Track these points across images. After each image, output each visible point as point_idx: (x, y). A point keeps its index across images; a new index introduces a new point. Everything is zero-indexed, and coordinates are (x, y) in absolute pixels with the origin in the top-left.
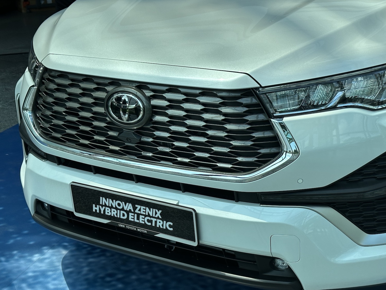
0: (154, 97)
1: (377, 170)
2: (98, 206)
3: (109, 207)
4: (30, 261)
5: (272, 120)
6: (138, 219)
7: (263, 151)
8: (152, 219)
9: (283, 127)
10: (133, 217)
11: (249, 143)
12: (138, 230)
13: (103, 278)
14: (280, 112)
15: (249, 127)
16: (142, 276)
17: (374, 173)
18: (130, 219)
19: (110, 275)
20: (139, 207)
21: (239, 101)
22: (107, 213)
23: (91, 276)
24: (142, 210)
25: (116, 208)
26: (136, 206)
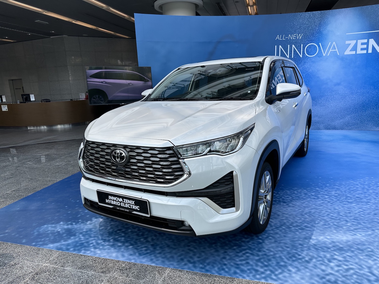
0: (131, 151)
1: (225, 181)
2: (108, 200)
3: (112, 200)
4: (86, 224)
5: (179, 160)
6: (125, 205)
7: (176, 174)
8: (131, 205)
9: (184, 163)
10: (123, 204)
11: (170, 170)
12: (125, 210)
13: (116, 231)
14: (183, 157)
15: (170, 163)
16: (133, 230)
17: (224, 182)
18: (122, 205)
19: (120, 230)
20: (125, 200)
21: (166, 152)
22: (112, 203)
23: (111, 230)
24: (126, 201)
25: (116, 201)
26: (124, 199)
